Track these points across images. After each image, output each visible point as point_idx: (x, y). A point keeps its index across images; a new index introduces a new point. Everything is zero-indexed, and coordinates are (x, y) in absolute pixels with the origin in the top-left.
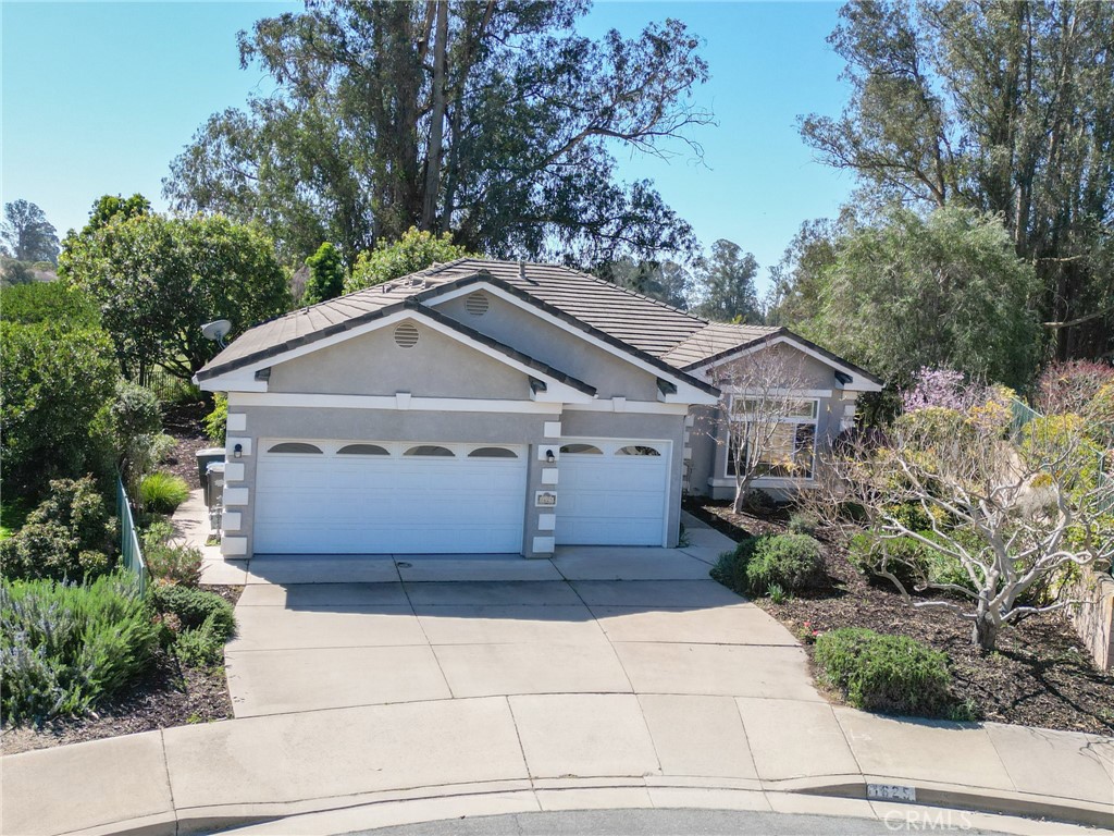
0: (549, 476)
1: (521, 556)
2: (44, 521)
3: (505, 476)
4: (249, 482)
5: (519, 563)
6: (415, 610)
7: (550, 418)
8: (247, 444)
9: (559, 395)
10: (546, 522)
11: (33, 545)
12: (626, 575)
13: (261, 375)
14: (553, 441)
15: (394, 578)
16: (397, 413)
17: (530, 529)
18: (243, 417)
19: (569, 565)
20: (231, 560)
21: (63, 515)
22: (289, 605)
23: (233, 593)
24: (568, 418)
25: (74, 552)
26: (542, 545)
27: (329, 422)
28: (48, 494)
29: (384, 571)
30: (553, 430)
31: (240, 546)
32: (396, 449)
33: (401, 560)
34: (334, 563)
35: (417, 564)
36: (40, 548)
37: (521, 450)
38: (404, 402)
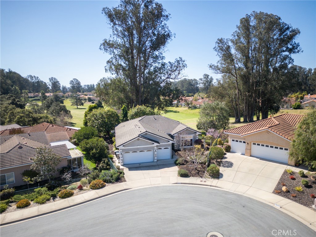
0: (156, 153)
1: (153, 162)
2: (102, 163)
3: (151, 153)
4: (123, 157)
5: (153, 163)
6: (141, 170)
7: (155, 147)
8: (122, 153)
9: (156, 144)
10: (156, 158)
11: (102, 166)
12: (164, 164)
13: (123, 146)
14: (156, 149)
15: (139, 166)
16: (138, 148)
17: (154, 159)
18: (121, 150)
19: (159, 163)
20: (122, 165)
21: (104, 162)
22: (129, 170)
23: (123, 169)
24: (157, 146)
25: (106, 166)
26: (156, 161)
27: (131, 150)
28: (102, 160)
29: (138, 165)
30: (156, 148)
31: (122, 164)
32: (138, 152)
33: (140, 164)
34: (132, 165)
35: (141, 164)
36: (103, 166)
37: (152, 150)
38: (139, 147)
